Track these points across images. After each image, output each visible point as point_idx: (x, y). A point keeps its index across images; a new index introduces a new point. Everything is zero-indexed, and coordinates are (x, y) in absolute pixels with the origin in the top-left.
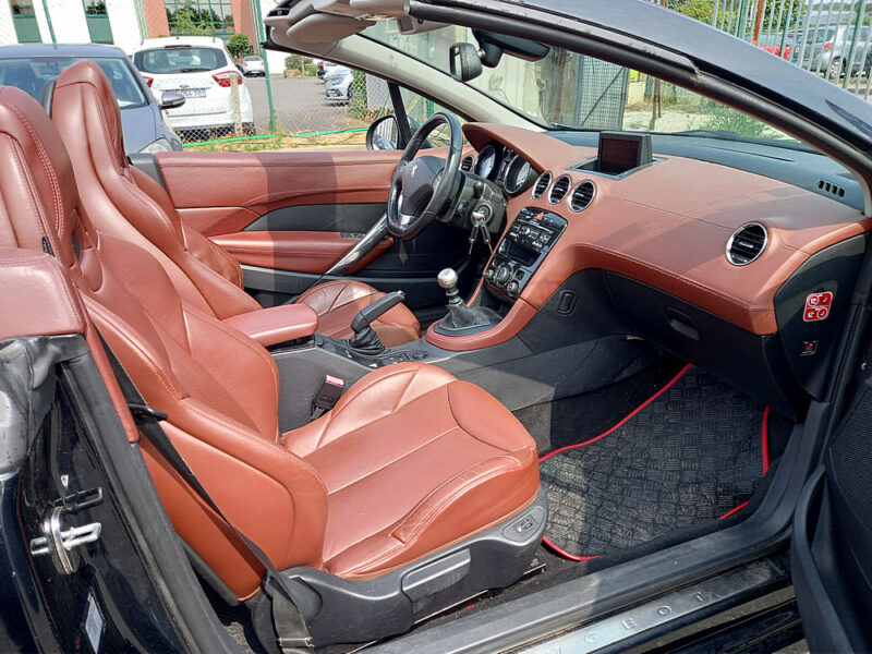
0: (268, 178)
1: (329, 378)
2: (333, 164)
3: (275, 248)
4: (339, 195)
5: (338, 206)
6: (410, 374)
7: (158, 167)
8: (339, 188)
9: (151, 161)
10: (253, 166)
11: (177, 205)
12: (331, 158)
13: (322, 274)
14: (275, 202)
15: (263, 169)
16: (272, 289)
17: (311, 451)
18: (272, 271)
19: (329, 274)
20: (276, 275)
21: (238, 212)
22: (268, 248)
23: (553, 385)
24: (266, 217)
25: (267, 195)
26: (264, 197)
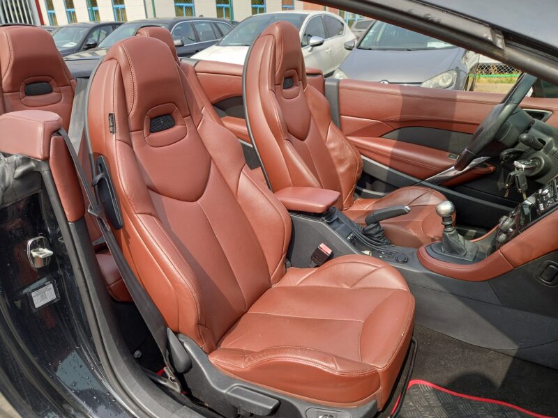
0: (403, 105)
1: (322, 246)
2: (454, 100)
3: (392, 153)
4: (455, 124)
5: (454, 133)
6: (374, 268)
7: (338, 88)
8: (455, 120)
9: (335, 84)
10: (396, 94)
11: (341, 113)
12: (455, 96)
13: (423, 180)
14: (404, 122)
15: (401, 97)
16: (384, 180)
17: (293, 285)
18: (387, 168)
19: (428, 181)
20: (389, 171)
21: (377, 124)
22: (387, 152)
23: (517, 344)
24: (398, 131)
25: (399, 116)
26: (397, 117)
